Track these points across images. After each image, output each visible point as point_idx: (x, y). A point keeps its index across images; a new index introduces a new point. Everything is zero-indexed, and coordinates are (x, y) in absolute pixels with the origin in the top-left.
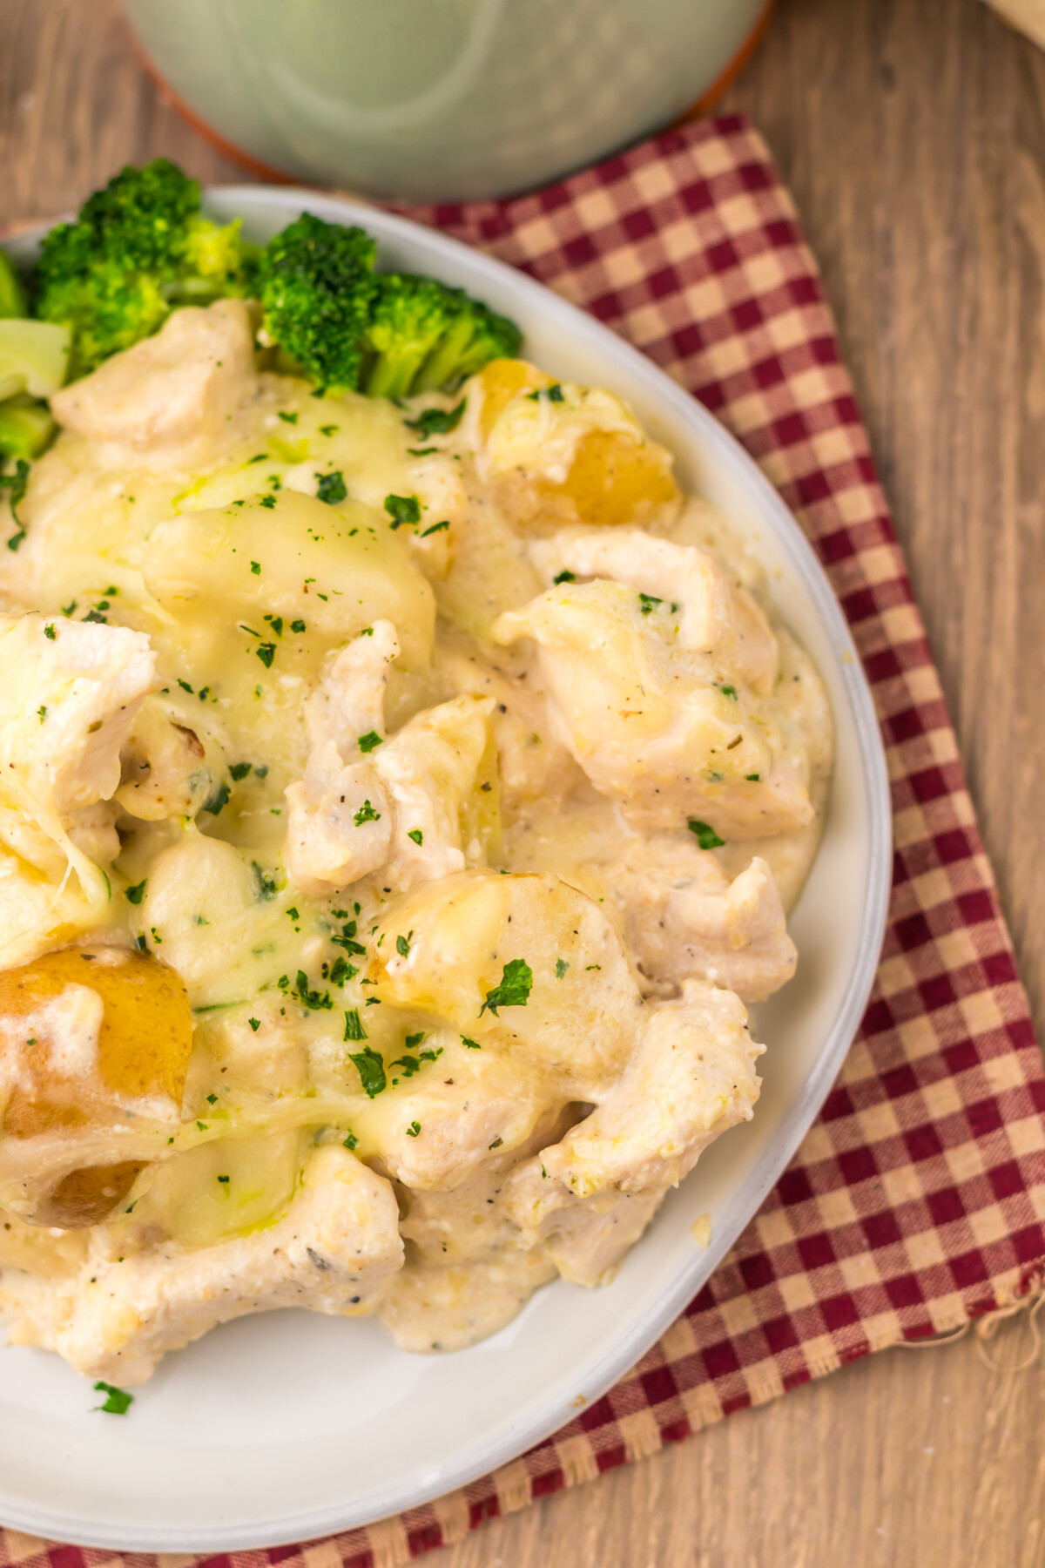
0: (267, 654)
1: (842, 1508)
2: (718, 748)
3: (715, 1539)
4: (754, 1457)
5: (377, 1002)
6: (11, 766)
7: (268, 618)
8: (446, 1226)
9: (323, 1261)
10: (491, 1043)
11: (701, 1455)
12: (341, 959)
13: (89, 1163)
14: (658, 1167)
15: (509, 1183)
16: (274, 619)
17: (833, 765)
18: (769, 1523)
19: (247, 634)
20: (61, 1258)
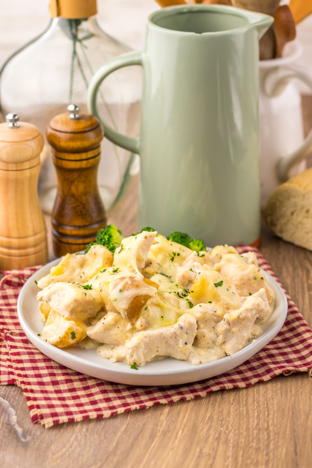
0: (172, 259)
1: (284, 396)
2: (255, 272)
3: (257, 399)
4: (265, 390)
5: (193, 292)
6: (129, 249)
7: (173, 253)
8: (205, 331)
9: (181, 326)
11: (254, 390)
12: (185, 294)
13: (140, 294)
14: (247, 312)
15: (217, 325)
16: (174, 253)
17: (276, 300)
18: (269, 397)
19: (169, 256)
20: (128, 336)
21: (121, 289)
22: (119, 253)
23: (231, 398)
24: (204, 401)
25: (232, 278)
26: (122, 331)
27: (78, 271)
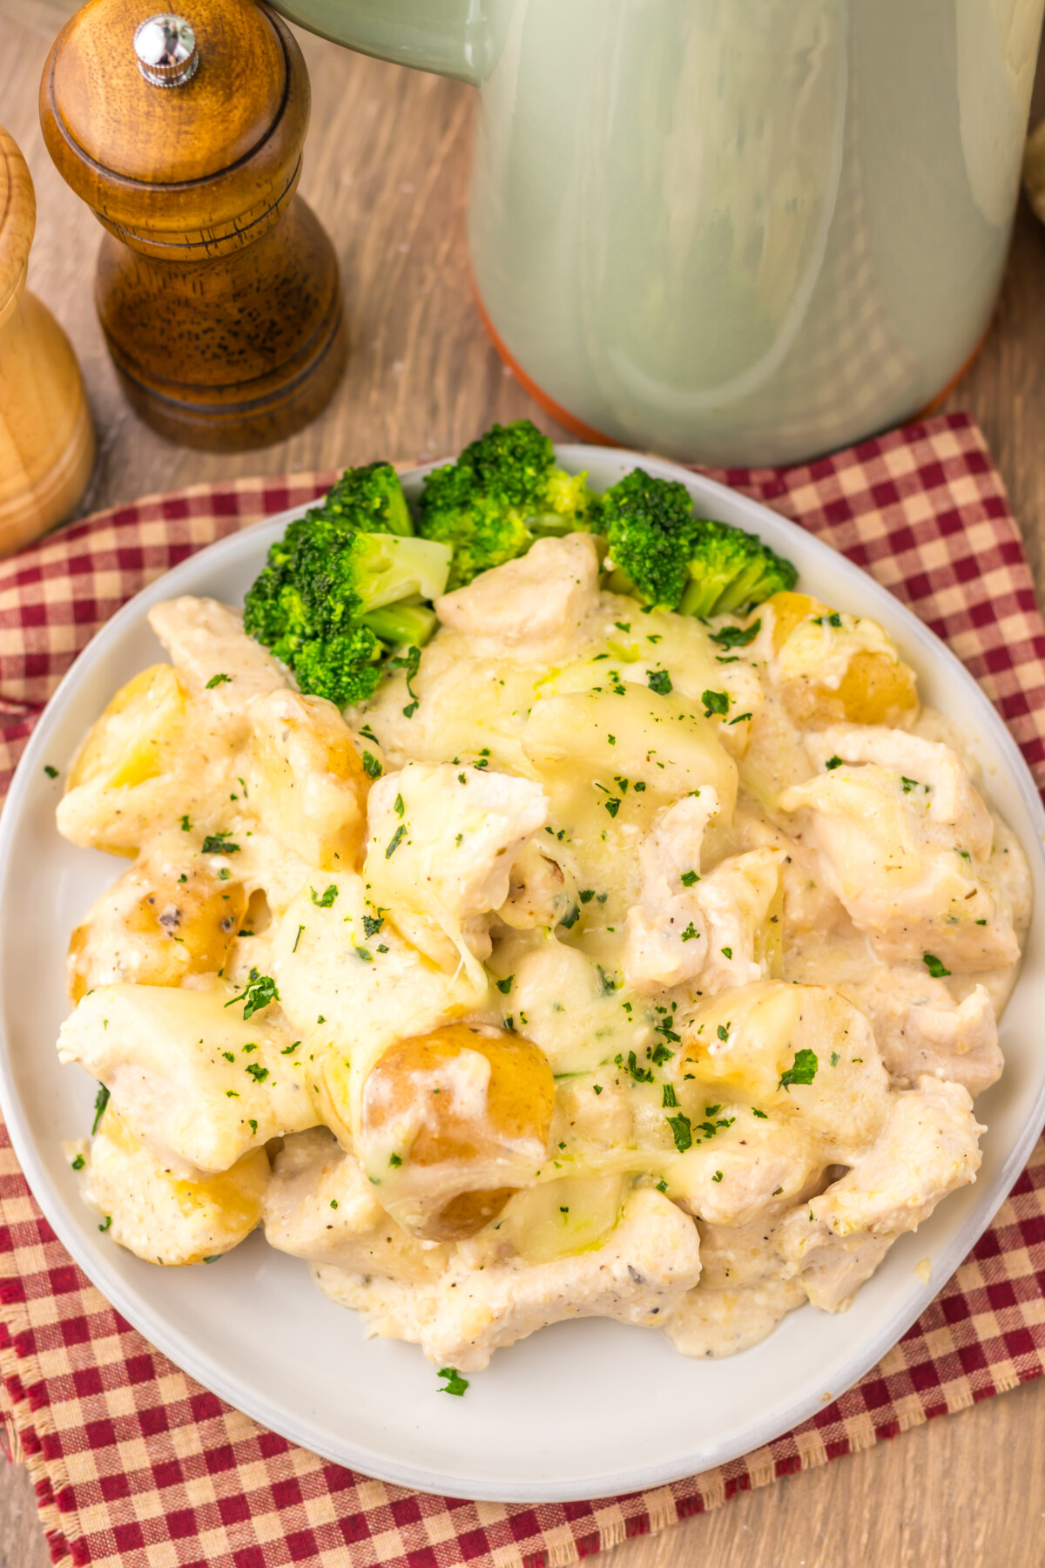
0: (613, 807)
1: (1015, 1496)
2: (957, 898)
3: (915, 1516)
4: (947, 1454)
7: (618, 779)
8: (731, 1255)
9: (639, 1276)
10: (776, 1115)
11: (906, 1451)
12: (661, 1045)
13: (476, 1187)
14: (903, 1214)
15: (782, 1225)
16: (622, 780)
17: (1031, 919)
18: (958, 1505)
19: (601, 791)
20: (427, 1268)
21: (397, 1155)
22: (389, 853)
23: (816, 1503)
24: (716, 1522)
25: (858, 896)
26: (404, 1252)
27: (217, 771)
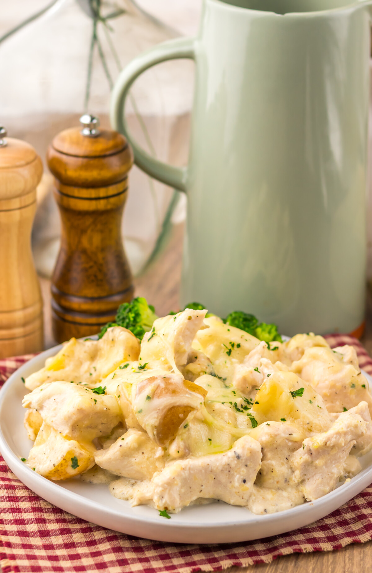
2: (354, 375)
3: (350, 570)
4: (362, 555)
5: (258, 403)
6: (163, 335)
7: (231, 343)
8: (273, 462)
9: (238, 455)
11: (345, 555)
12: (246, 406)
13: (178, 404)
14: (338, 436)
15: (293, 454)
16: (232, 343)
18: (367, 567)
19: (225, 347)
20: (157, 467)
21: (149, 396)
22: (149, 340)
23: (309, 567)
24: (269, 569)
25: (318, 384)
26: (148, 459)
27: (86, 365)
